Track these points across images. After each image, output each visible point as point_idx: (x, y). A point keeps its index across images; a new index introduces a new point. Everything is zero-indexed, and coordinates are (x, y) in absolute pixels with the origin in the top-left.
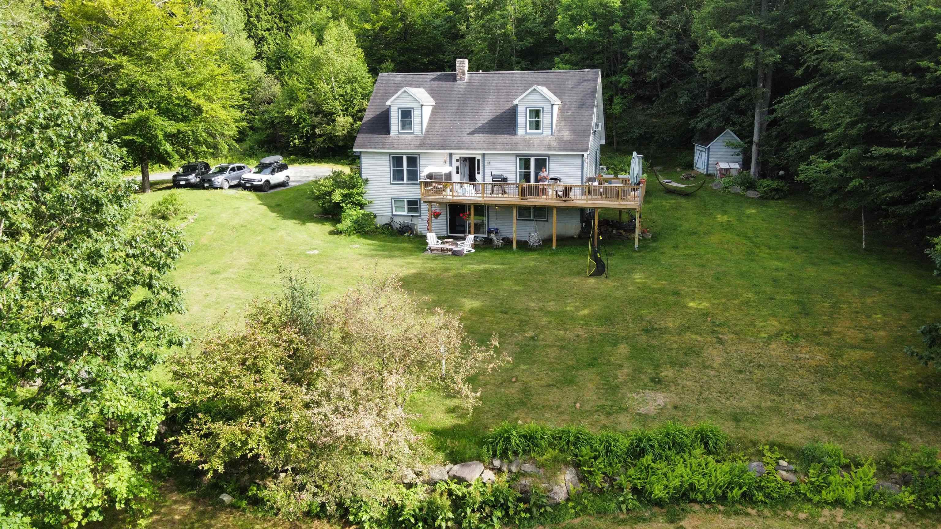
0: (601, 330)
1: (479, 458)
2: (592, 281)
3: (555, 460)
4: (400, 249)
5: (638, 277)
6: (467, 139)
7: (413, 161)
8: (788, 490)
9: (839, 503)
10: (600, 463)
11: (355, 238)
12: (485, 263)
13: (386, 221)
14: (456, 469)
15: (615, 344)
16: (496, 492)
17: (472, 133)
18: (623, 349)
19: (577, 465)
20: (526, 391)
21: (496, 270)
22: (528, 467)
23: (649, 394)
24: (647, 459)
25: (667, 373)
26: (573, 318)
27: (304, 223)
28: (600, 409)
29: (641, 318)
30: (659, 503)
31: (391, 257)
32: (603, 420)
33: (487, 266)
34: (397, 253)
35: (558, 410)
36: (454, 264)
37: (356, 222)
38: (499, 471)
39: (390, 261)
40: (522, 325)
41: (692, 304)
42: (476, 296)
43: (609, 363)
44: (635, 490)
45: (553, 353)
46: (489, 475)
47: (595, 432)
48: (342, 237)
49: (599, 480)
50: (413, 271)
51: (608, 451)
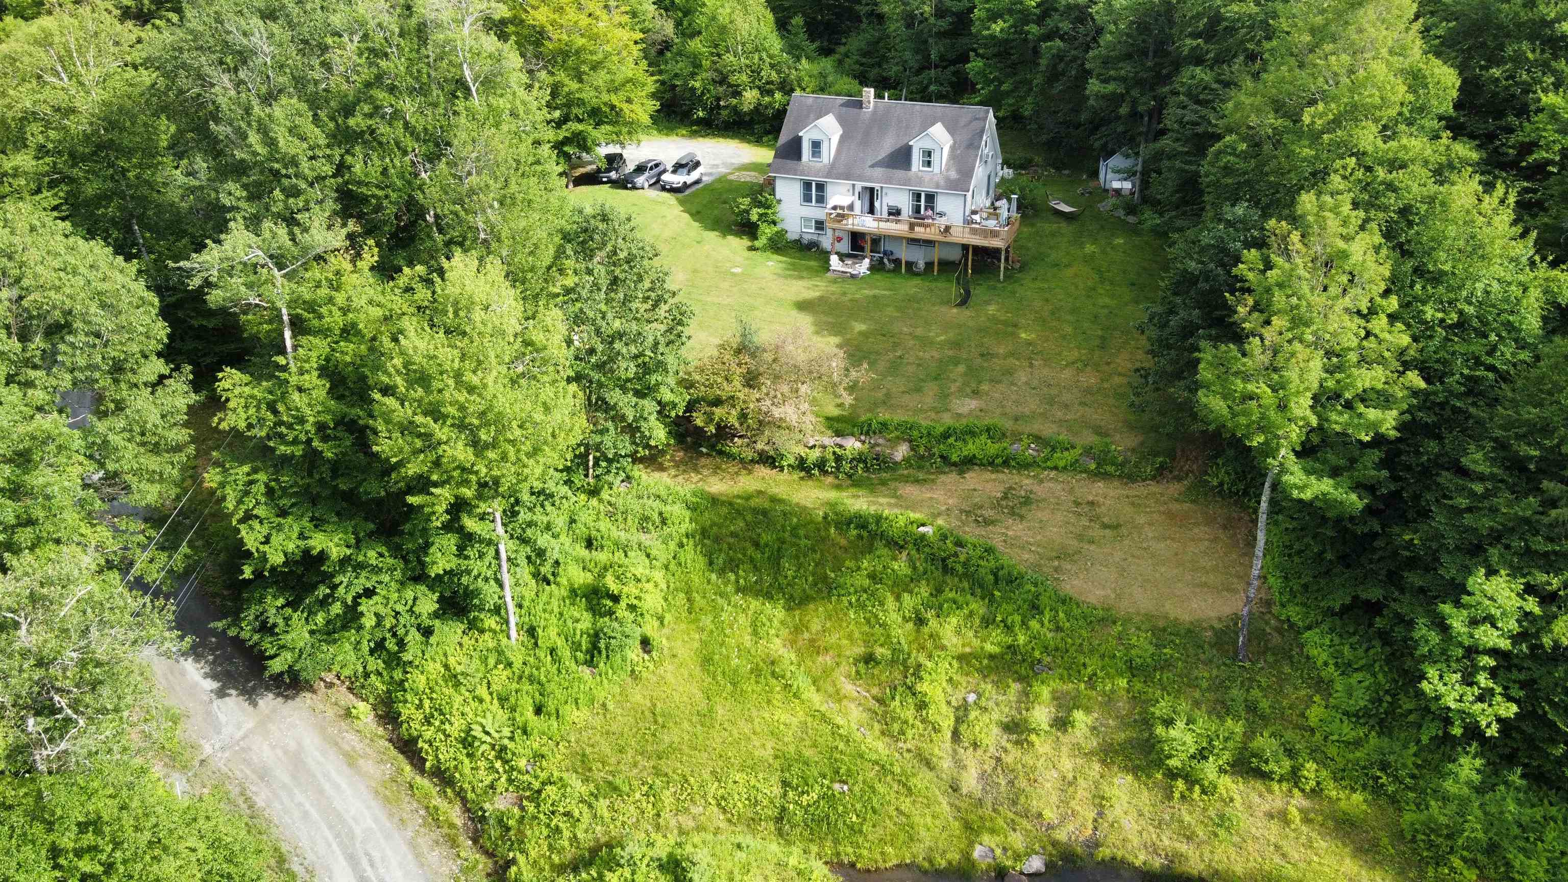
0: (951, 353)
1: (853, 435)
2: (955, 310)
3: (898, 438)
4: (808, 268)
5: (992, 309)
6: (869, 172)
7: (821, 187)
8: (1030, 460)
9: (1056, 468)
10: (924, 441)
11: (768, 254)
12: (876, 288)
13: (796, 237)
14: (838, 440)
15: (956, 364)
16: (861, 454)
17: (872, 166)
18: (961, 368)
19: (910, 441)
20: (888, 395)
21: (883, 296)
22: (881, 441)
23: (967, 400)
24: (951, 440)
25: (985, 387)
26: (932, 343)
27: (724, 236)
28: (933, 409)
29: (982, 345)
30: (955, 464)
31: (802, 278)
32: (932, 415)
33: (876, 292)
34: (805, 274)
35: (905, 408)
36: (851, 287)
37: (770, 239)
38: (863, 442)
39: (801, 283)
40: (896, 345)
41: (1023, 335)
42: (864, 321)
43: (948, 378)
44: (942, 457)
45: (911, 369)
46: (858, 445)
47: (924, 423)
48: (759, 253)
49: (922, 450)
50: (818, 294)
51: (929, 434)
